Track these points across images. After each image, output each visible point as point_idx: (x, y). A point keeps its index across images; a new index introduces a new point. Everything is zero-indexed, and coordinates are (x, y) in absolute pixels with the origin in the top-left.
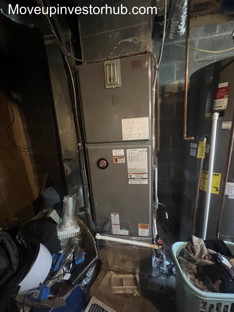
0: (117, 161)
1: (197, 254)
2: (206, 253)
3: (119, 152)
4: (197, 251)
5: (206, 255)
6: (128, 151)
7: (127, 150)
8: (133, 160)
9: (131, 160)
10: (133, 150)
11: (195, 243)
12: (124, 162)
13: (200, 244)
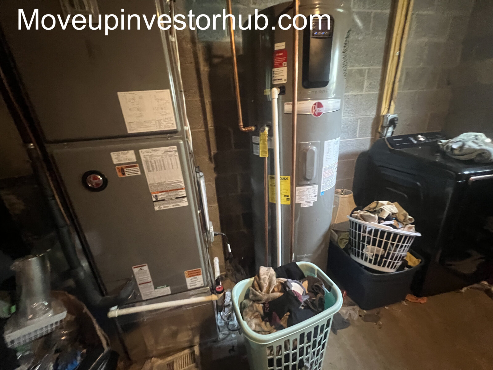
0: (124, 174)
1: (265, 289)
2: (275, 284)
3: (124, 156)
4: (265, 285)
5: (275, 287)
6: (142, 152)
7: (140, 151)
8: (155, 167)
9: (151, 169)
10: (152, 150)
11: (262, 276)
12: (139, 173)
13: (269, 276)
